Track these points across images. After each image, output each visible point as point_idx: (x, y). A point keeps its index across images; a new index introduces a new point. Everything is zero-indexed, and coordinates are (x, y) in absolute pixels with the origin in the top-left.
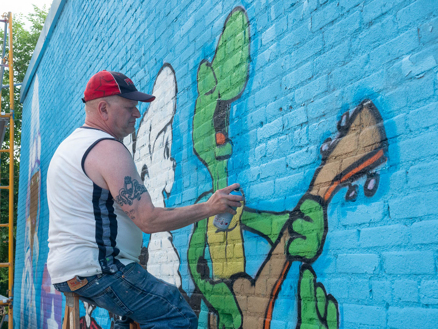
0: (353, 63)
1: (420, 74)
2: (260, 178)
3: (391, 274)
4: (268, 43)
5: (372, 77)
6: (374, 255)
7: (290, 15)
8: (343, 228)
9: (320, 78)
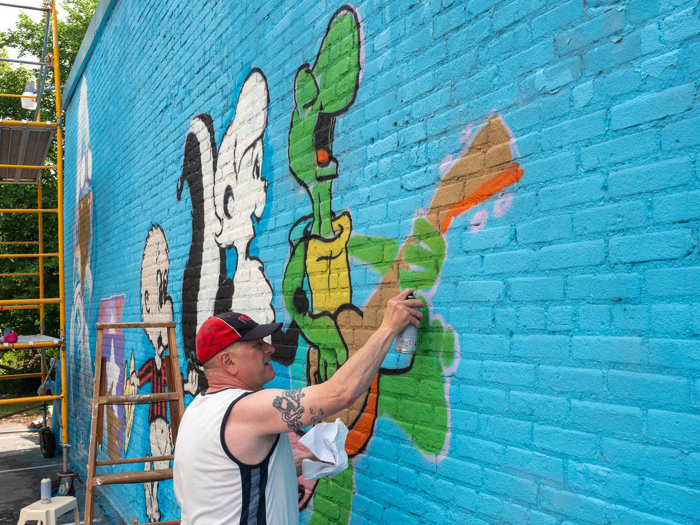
0: (481, 75)
1: (554, 90)
2: (370, 201)
3: (516, 301)
4: (381, 49)
5: (501, 91)
6: (499, 282)
7: (408, 17)
8: (465, 253)
9: (442, 90)
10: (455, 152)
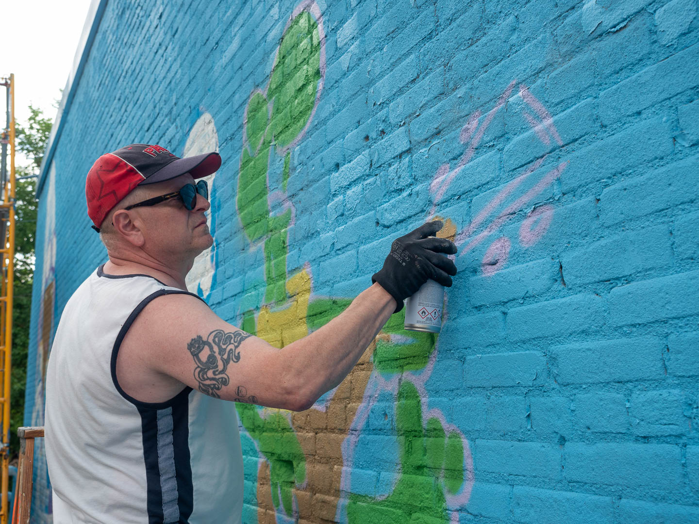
0: (489, 37)
1: (618, 24)
2: (335, 249)
3: (568, 385)
4: (345, 44)
5: (524, 52)
6: (535, 352)
8: (474, 311)
9: (431, 75)
10: (454, 159)
